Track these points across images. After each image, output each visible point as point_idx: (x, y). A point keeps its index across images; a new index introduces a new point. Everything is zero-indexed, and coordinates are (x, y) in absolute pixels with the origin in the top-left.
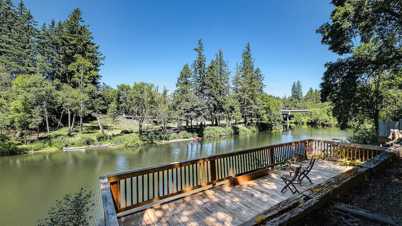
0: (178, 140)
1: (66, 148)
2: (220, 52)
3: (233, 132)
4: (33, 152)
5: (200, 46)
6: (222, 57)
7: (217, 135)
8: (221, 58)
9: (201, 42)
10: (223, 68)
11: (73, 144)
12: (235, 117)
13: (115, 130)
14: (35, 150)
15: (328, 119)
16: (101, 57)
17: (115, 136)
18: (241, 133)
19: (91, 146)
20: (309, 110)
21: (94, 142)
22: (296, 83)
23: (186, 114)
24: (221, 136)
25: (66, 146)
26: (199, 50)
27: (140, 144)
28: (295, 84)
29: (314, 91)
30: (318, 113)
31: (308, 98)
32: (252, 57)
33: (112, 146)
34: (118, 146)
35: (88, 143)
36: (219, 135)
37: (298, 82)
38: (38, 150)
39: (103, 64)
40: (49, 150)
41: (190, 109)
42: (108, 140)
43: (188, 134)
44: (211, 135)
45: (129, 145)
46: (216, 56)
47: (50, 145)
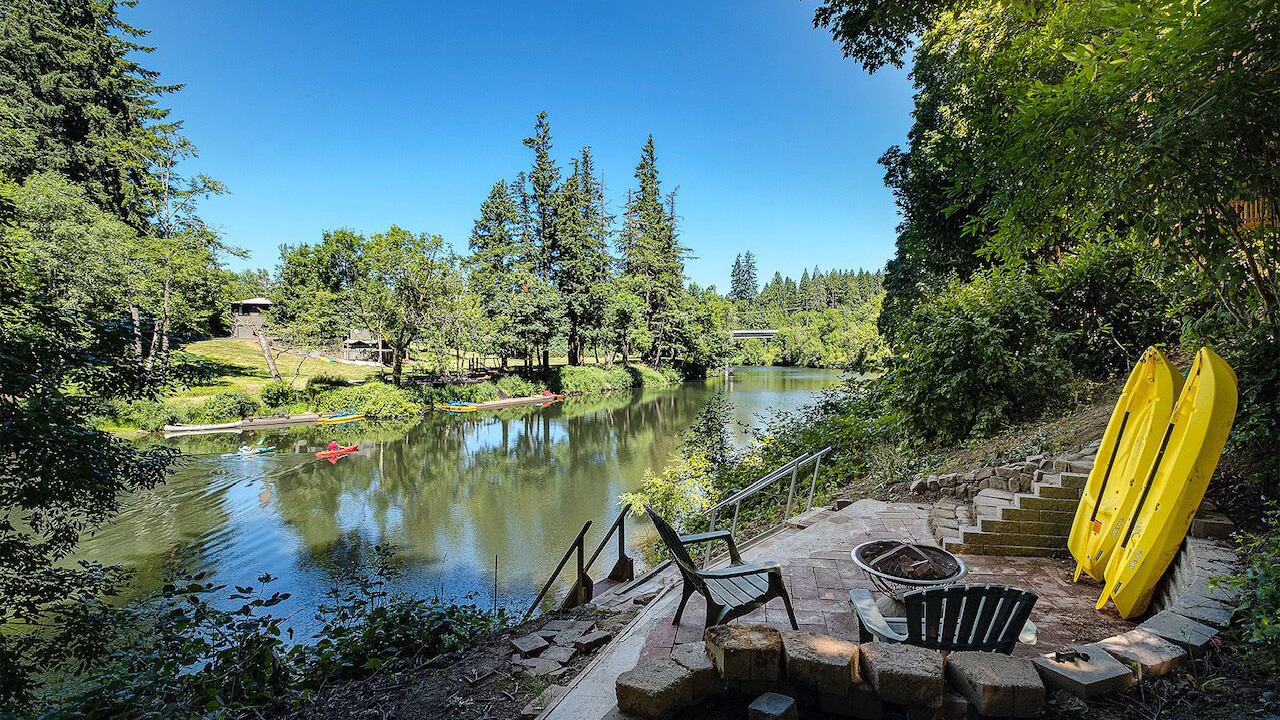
0: (498, 401)
1: (172, 428)
2: (586, 157)
3: (630, 380)
5: (541, 131)
6: (589, 171)
7: (595, 388)
8: (587, 174)
9: (544, 122)
10: (595, 202)
11: (192, 416)
12: (638, 341)
15: (823, 353)
18: (648, 385)
19: (252, 421)
20: (774, 331)
22: (743, 258)
23: (520, 328)
24: (603, 390)
25: (172, 422)
26: (539, 145)
28: (740, 259)
29: (784, 280)
30: (801, 338)
31: (770, 300)
32: (659, 177)
33: (327, 419)
34: (347, 417)
36: (599, 389)
37: (748, 256)
41: (533, 314)
43: (524, 385)
44: (582, 388)
46: (574, 166)
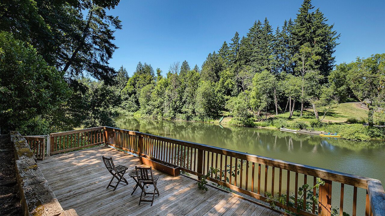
1: (282, 129)
4: (261, 127)
11: (288, 126)
13: (340, 118)
14: (262, 126)
16: (335, 36)
17: (331, 124)
19: (303, 131)
21: (307, 128)
25: (283, 127)
27: (362, 139)
33: (323, 135)
34: (332, 136)
35: (301, 127)
38: (264, 126)
39: (338, 44)
40: (271, 128)
42: (323, 128)
45: (344, 137)
47: (273, 124)
